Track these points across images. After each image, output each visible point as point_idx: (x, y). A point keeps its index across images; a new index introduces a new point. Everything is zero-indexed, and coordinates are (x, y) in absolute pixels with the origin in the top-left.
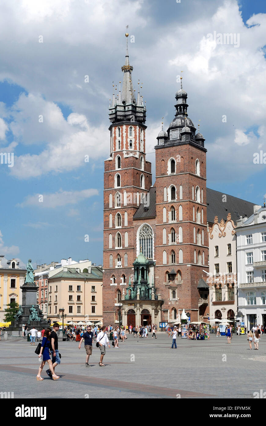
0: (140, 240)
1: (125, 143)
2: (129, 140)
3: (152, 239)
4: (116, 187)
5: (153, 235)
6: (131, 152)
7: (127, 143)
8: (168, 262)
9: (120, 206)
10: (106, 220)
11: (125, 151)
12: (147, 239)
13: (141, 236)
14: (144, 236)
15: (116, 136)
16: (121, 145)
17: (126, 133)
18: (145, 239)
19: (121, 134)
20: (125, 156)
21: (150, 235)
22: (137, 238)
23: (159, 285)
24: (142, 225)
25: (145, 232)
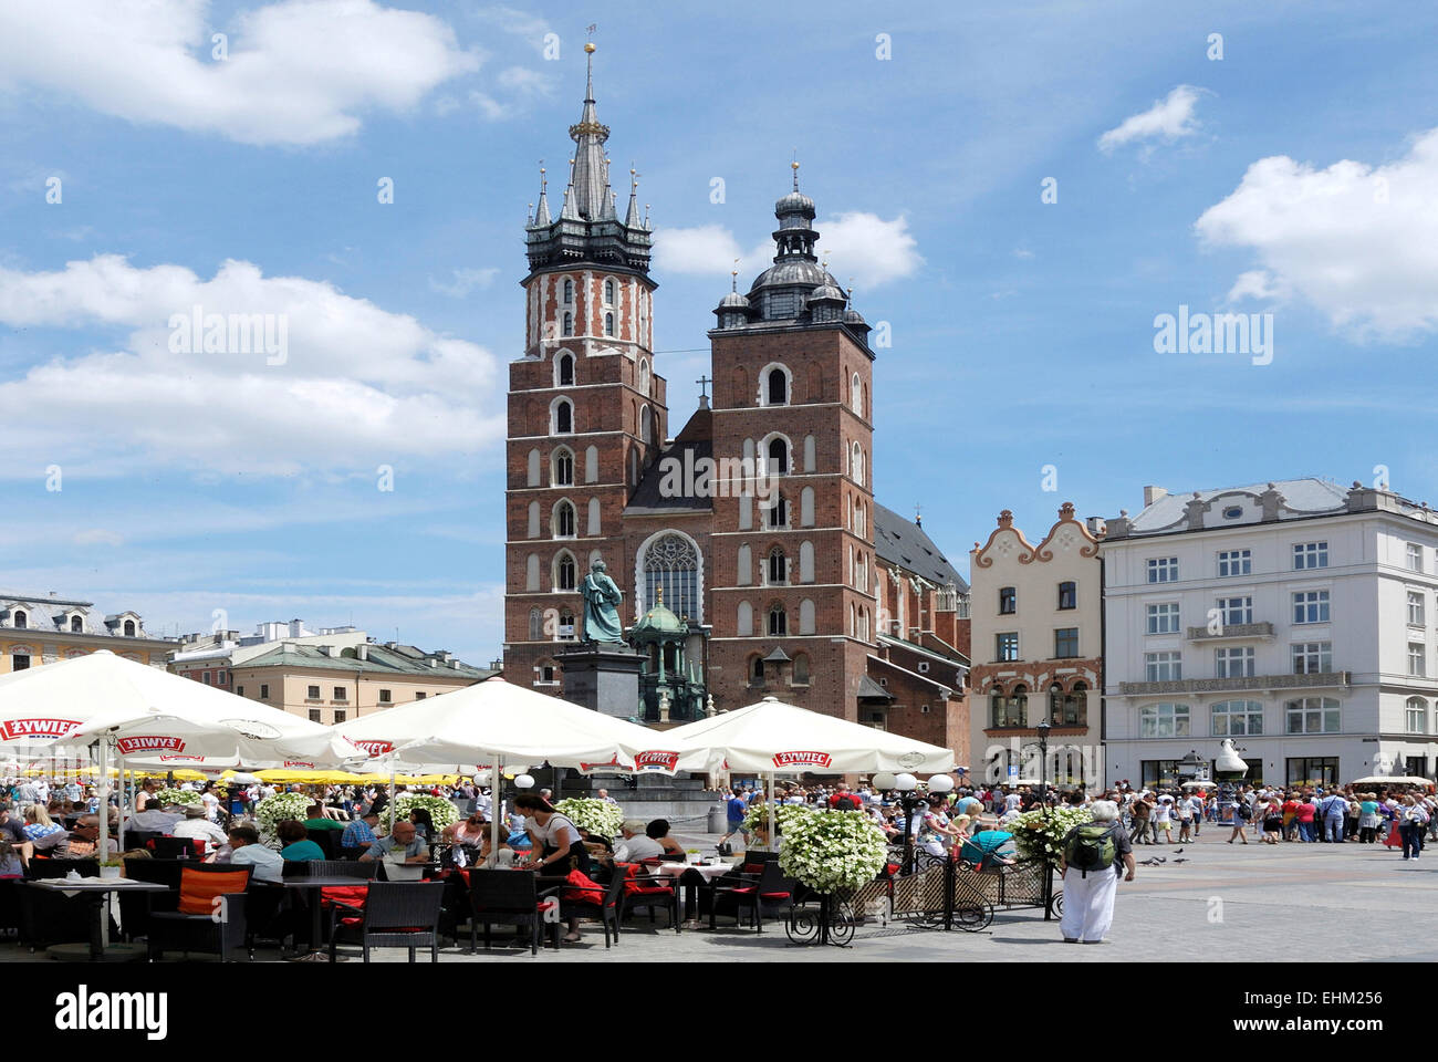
0: (648, 571)
1: (590, 319)
2: (603, 314)
3: (694, 570)
4: (553, 433)
5: (701, 560)
6: (612, 344)
7: (597, 320)
8: (756, 632)
9: (569, 482)
10: (516, 518)
11: (592, 339)
12: (676, 570)
13: (653, 563)
14: (662, 562)
15: (556, 298)
16: (574, 323)
17: (593, 294)
18: (666, 571)
19: (574, 295)
20: (591, 352)
21: (689, 561)
22: (637, 565)
23: (722, 687)
24: (658, 535)
25: (668, 552)
